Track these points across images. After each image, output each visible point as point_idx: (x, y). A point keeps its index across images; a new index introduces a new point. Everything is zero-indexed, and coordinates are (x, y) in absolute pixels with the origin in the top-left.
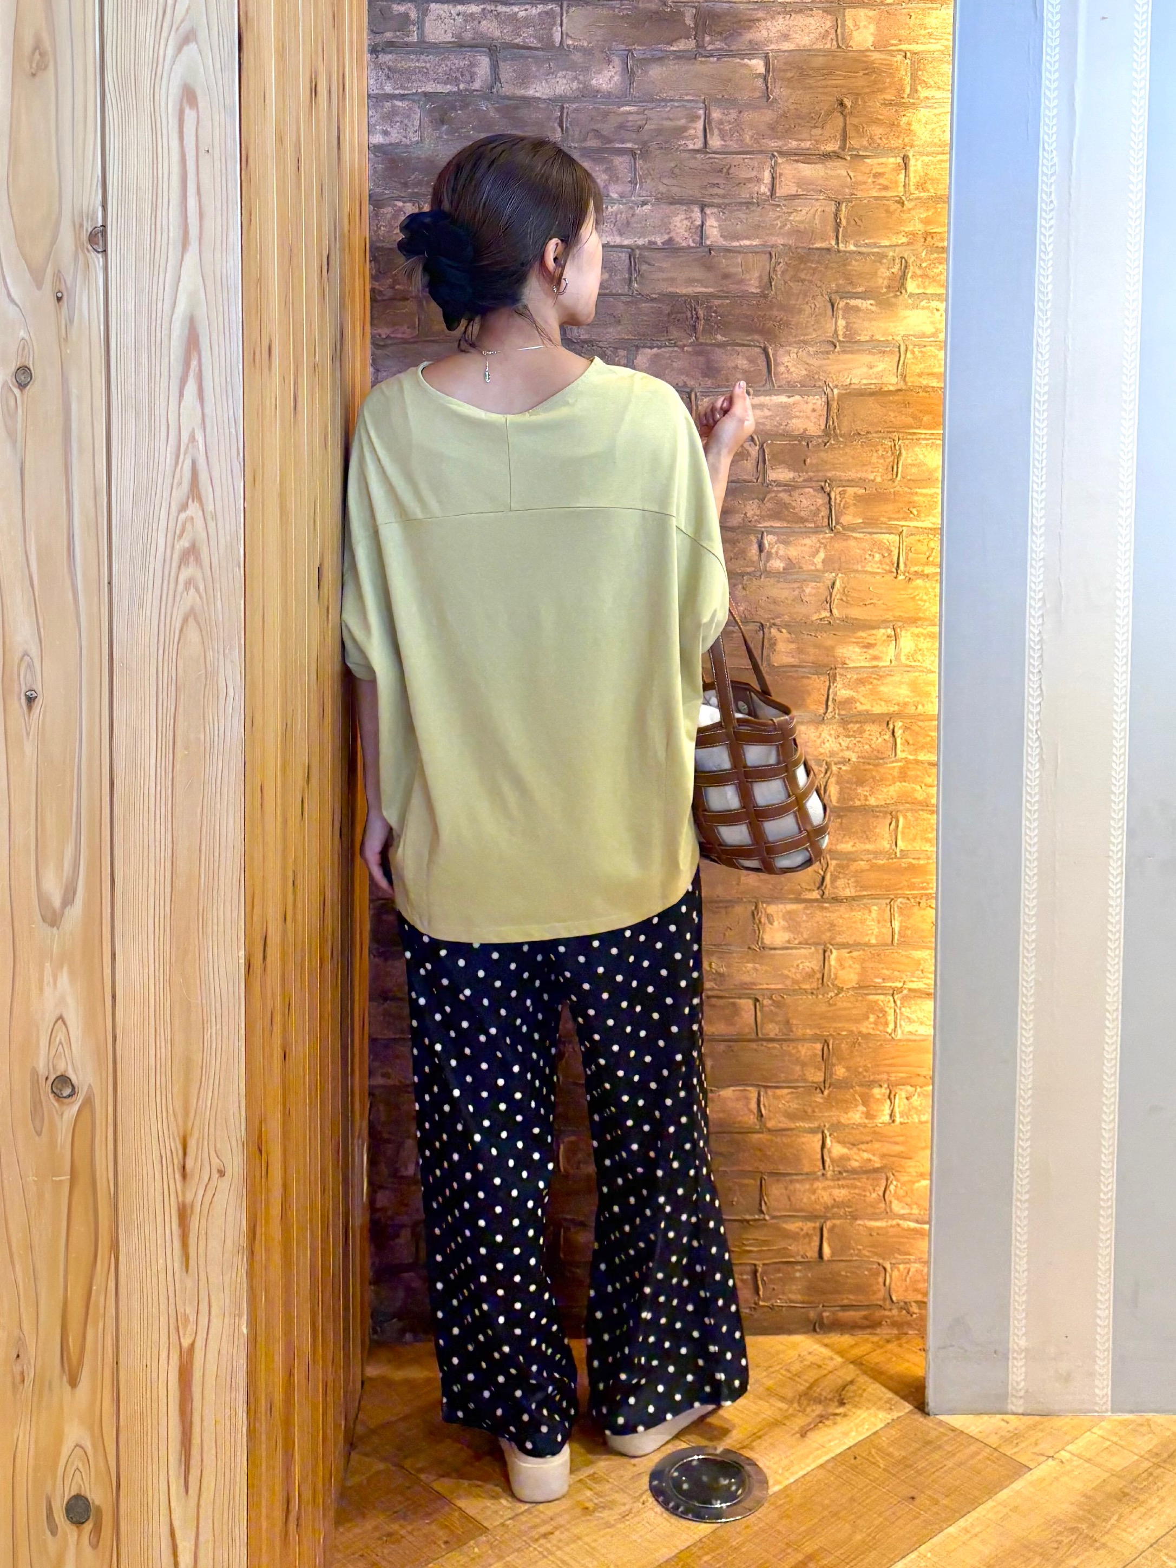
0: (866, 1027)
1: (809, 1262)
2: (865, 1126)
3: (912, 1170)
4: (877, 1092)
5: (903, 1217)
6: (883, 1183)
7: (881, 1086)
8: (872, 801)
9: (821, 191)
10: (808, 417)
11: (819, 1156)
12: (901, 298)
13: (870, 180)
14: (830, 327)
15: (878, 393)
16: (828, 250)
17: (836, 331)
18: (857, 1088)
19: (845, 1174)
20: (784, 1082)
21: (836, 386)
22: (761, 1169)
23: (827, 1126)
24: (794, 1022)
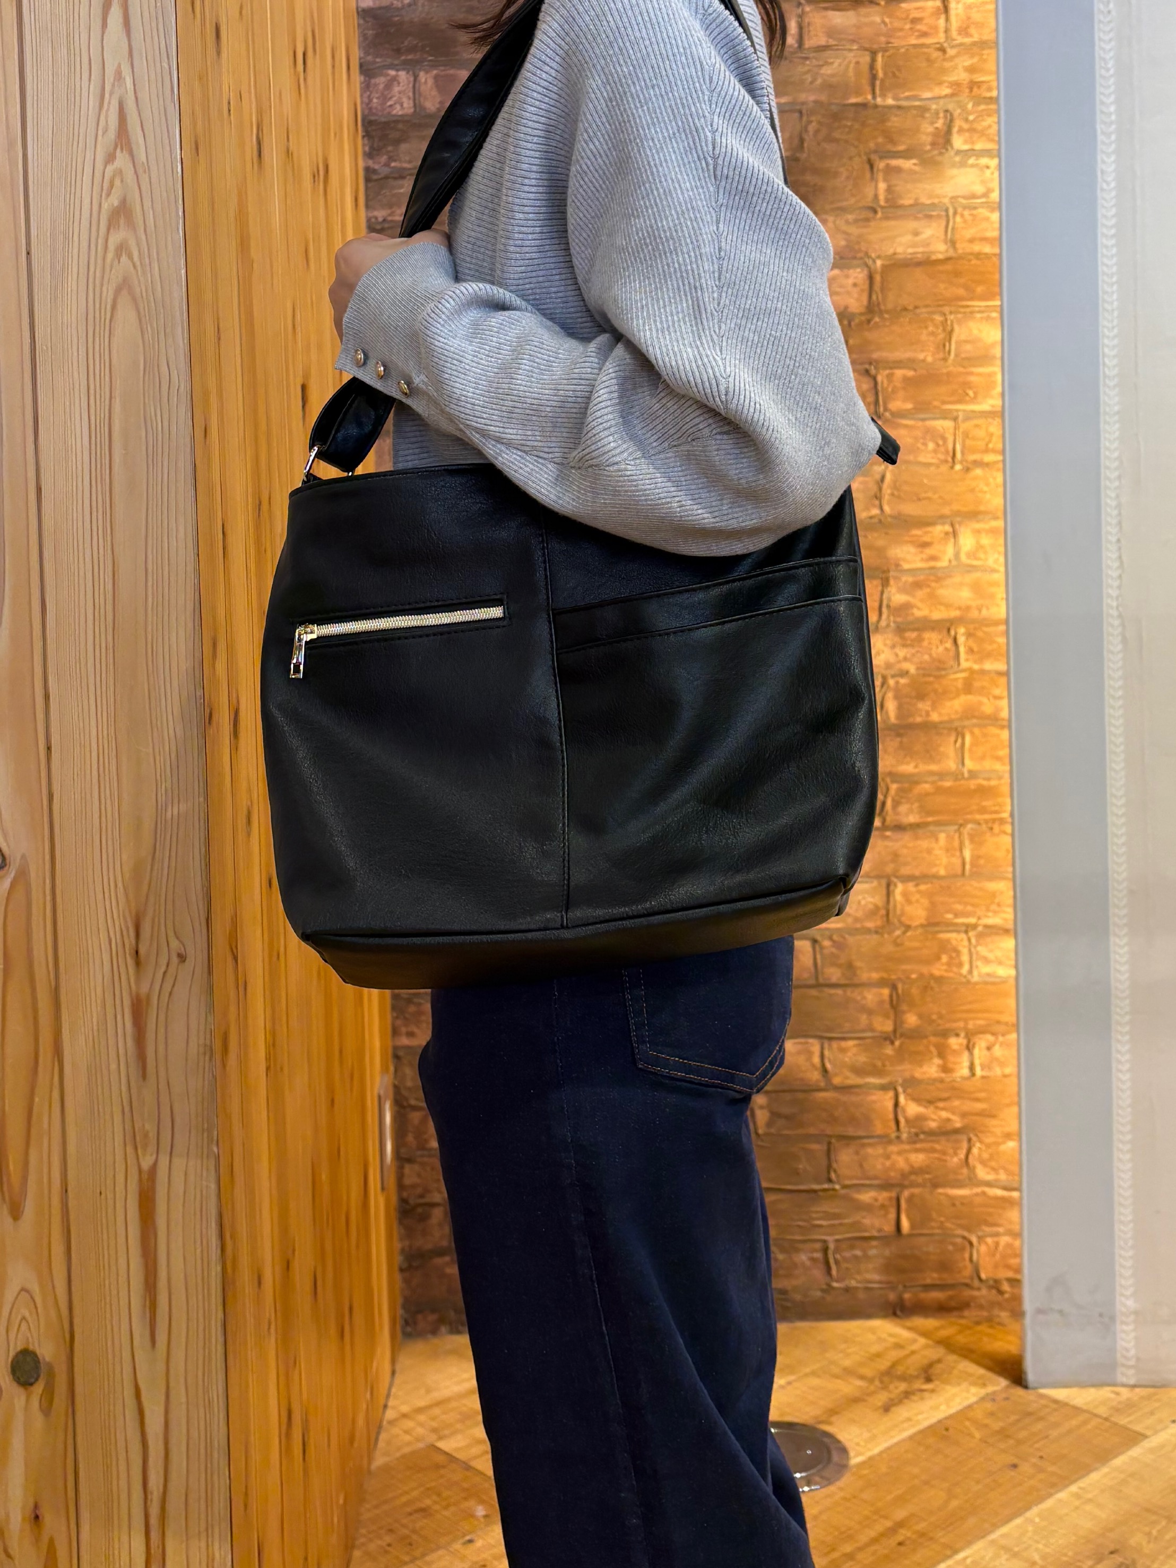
0: (938, 970)
1: (885, 1237)
2: (942, 1081)
3: (998, 1131)
4: (954, 1042)
5: (989, 1184)
6: (965, 1145)
7: (957, 1035)
8: (935, 717)
9: (853, 41)
10: (848, 293)
11: (891, 1116)
12: (947, 155)
13: (908, 26)
14: (869, 192)
15: (926, 263)
16: (864, 105)
17: (876, 196)
18: (932, 1039)
19: (922, 1136)
20: (848, 1032)
21: (879, 257)
22: (829, 1132)
23: (900, 1081)
24: (858, 964)
